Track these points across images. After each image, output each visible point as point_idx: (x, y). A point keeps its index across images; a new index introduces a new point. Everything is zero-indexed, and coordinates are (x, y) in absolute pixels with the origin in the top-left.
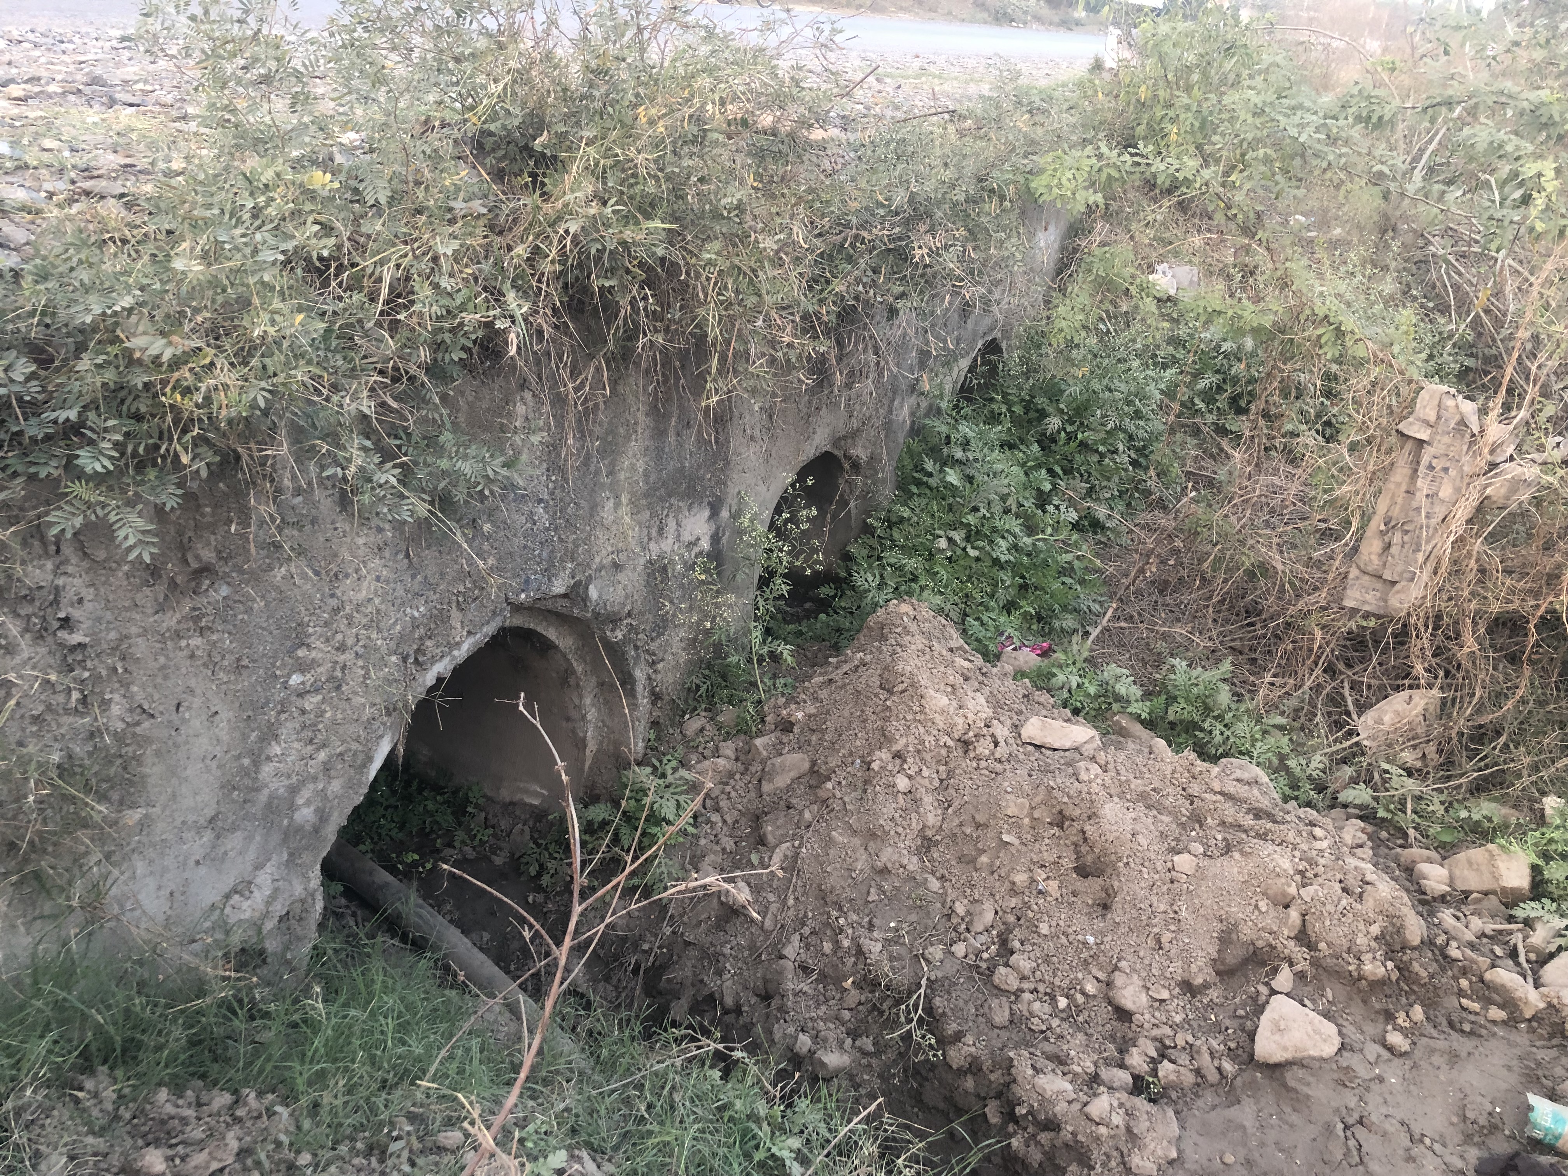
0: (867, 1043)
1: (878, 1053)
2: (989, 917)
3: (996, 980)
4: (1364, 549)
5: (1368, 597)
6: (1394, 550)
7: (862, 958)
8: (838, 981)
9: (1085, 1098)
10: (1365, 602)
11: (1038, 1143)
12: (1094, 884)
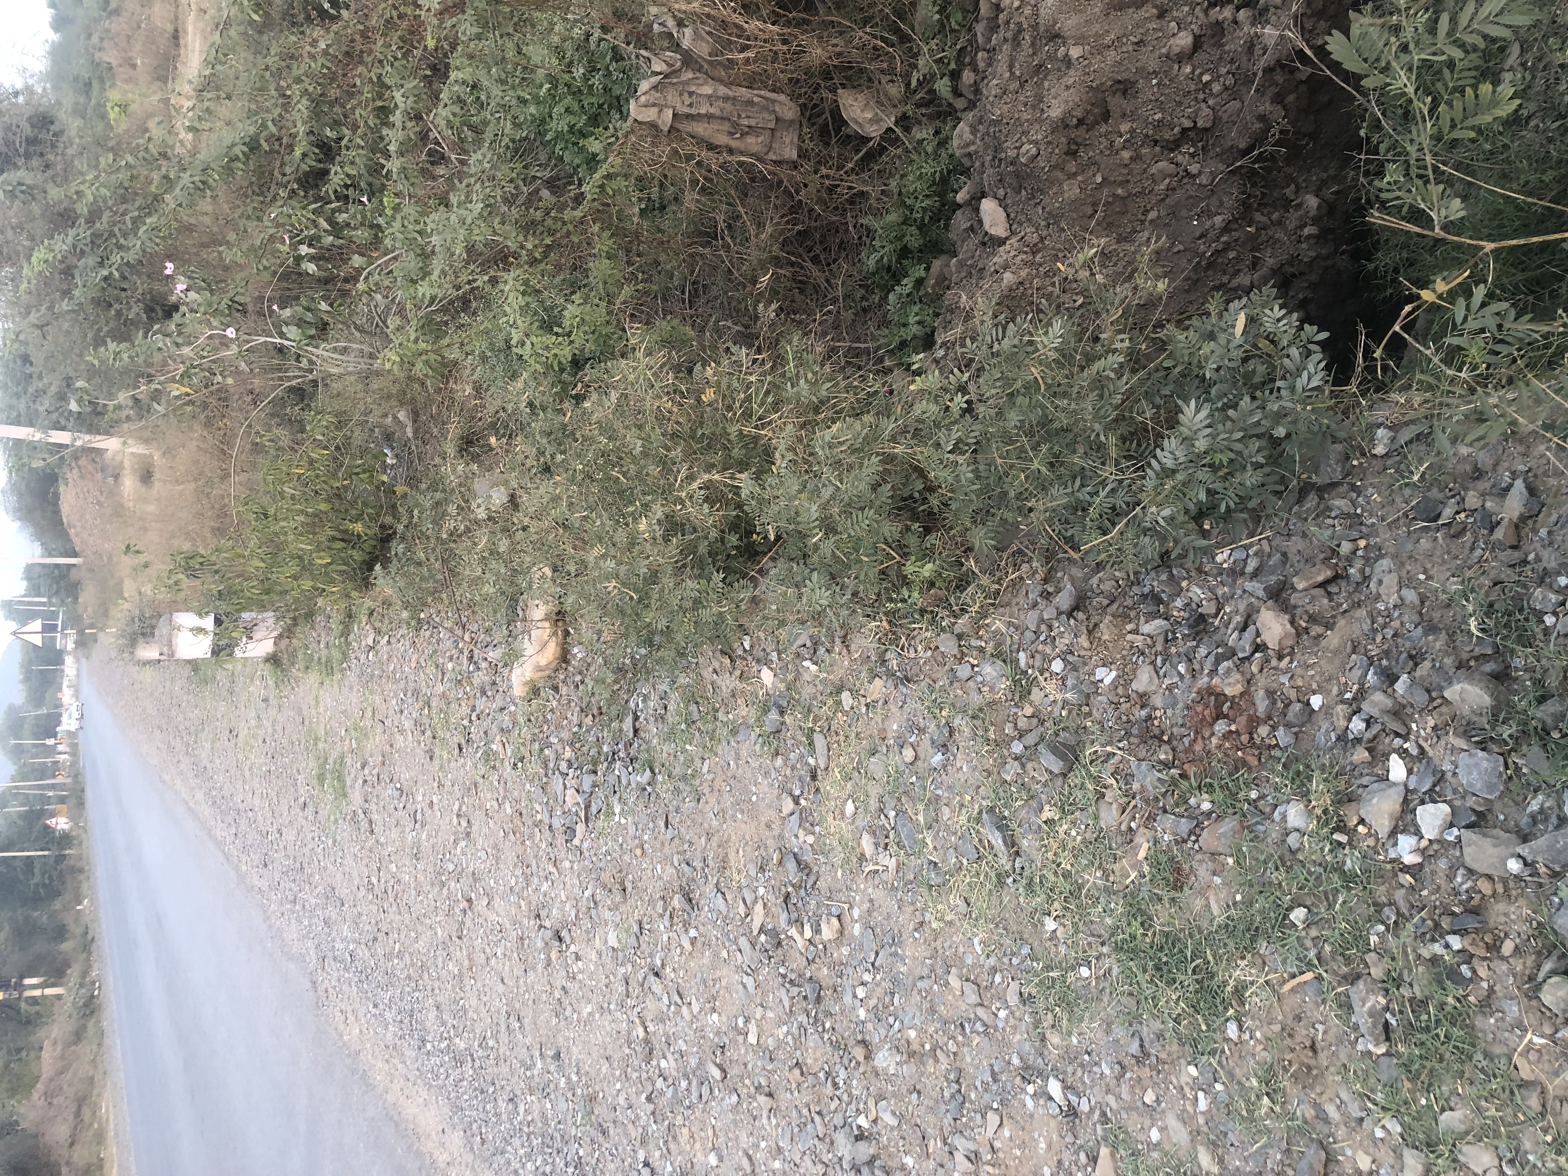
0: (1289, 192)
1: (1293, 180)
2: (1162, 164)
3: (1208, 125)
4: (755, 149)
5: (787, 141)
6: (753, 122)
7: (1231, 226)
8: (1252, 237)
9: (1272, 10)
10: (792, 142)
11: (1314, 28)
12: (1115, 102)
